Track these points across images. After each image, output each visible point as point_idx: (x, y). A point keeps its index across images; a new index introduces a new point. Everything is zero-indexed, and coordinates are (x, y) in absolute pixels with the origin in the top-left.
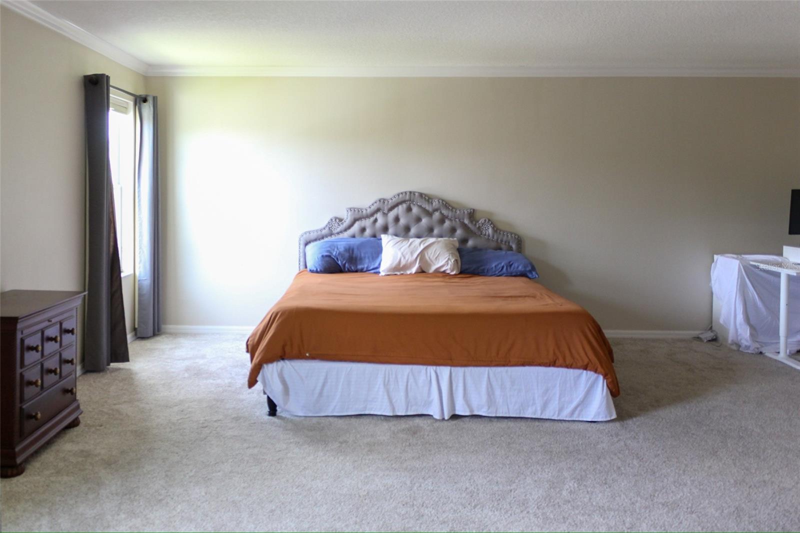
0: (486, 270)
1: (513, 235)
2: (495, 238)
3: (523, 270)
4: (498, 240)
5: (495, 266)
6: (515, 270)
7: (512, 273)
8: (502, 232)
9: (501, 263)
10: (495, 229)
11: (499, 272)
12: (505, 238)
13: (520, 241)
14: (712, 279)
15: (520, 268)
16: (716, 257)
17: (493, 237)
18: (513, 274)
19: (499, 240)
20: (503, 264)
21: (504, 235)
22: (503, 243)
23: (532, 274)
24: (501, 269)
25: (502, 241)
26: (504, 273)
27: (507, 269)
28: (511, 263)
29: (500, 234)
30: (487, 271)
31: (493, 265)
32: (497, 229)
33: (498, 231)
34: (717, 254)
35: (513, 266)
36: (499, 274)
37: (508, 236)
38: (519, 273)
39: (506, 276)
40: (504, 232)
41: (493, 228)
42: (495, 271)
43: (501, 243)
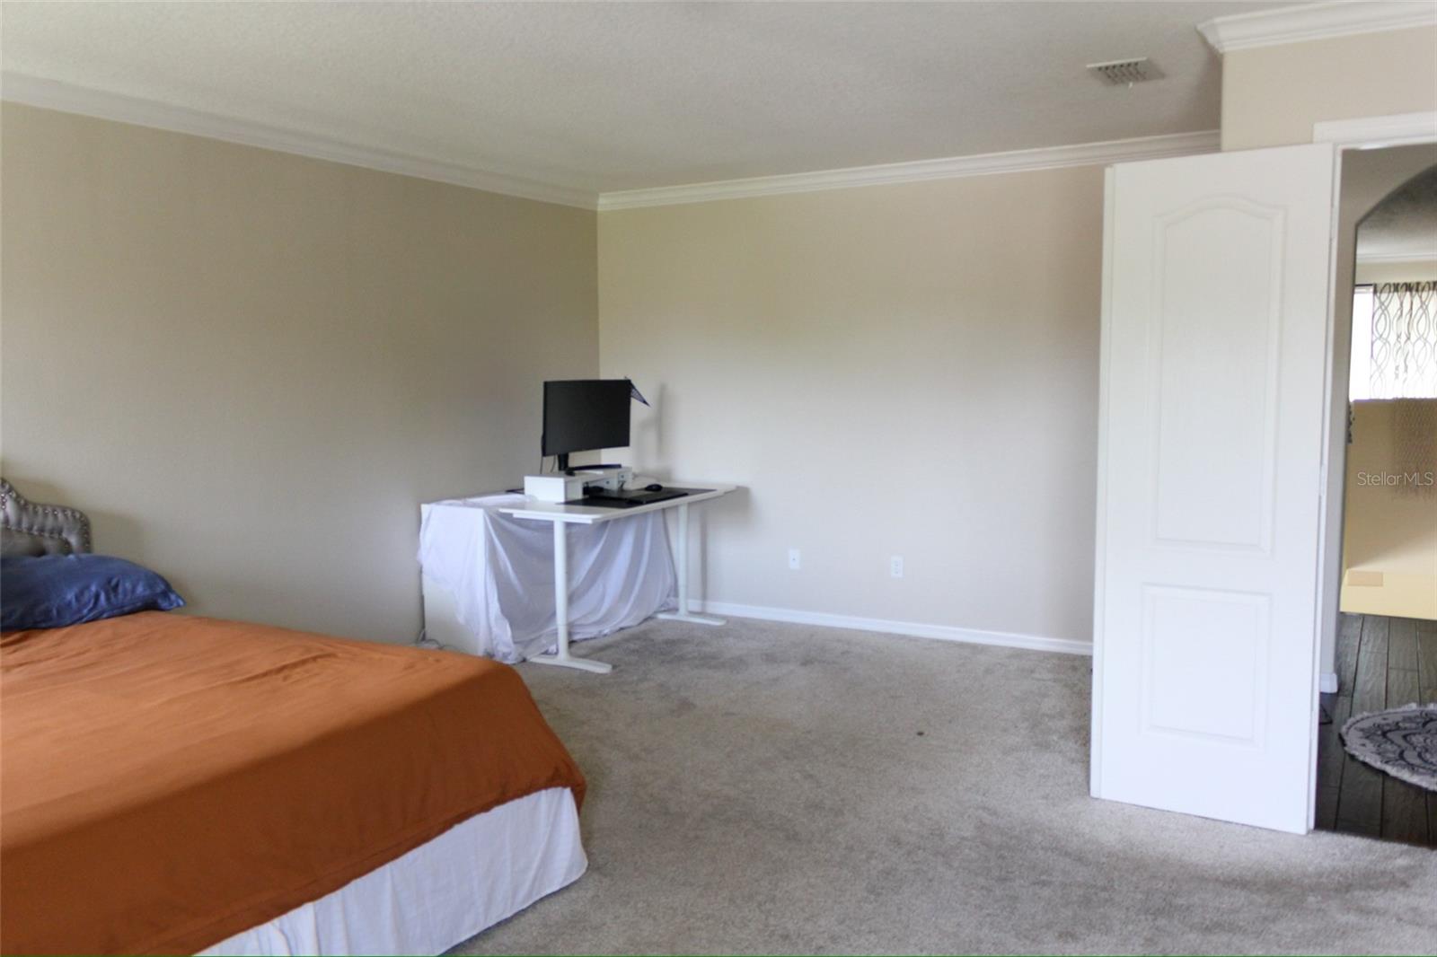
0: (55, 612)
1: (69, 513)
2: (25, 525)
3: (148, 592)
4: (30, 529)
5: (78, 598)
6: (129, 597)
7: (122, 607)
8: (40, 510)
9: (88, 587)
10: (22, 502)
11: (90, 611)
12: (50, 522)
13: (84, 526)
14: (423, 547)
15: (140, 589)
16: (425, 508)
17: (19, 522)
18: (126, 609)
19: (35, 528)
20: (93, 588)
21: (46, 515)
22: (47, 535)
23: (169, 599)
24: (93, 601)
25: (42, 530)
26: (103, 613)
27: (108, 599)
28: (114, 582)
29: (36, 513)
30: (58, 612)
31: (70, 596)
32: (27, 503)
33: (31, 508)
34: (428, 502)
35: (120, 589)
36: (91, 615)
37: (56, 516)
38: (139, 604)
39: (108, 617)
40: (44, 507)
41: (17, 500)
42: (80, 610)
43: (41, 535)
